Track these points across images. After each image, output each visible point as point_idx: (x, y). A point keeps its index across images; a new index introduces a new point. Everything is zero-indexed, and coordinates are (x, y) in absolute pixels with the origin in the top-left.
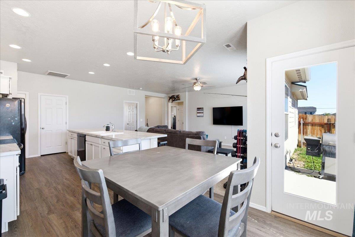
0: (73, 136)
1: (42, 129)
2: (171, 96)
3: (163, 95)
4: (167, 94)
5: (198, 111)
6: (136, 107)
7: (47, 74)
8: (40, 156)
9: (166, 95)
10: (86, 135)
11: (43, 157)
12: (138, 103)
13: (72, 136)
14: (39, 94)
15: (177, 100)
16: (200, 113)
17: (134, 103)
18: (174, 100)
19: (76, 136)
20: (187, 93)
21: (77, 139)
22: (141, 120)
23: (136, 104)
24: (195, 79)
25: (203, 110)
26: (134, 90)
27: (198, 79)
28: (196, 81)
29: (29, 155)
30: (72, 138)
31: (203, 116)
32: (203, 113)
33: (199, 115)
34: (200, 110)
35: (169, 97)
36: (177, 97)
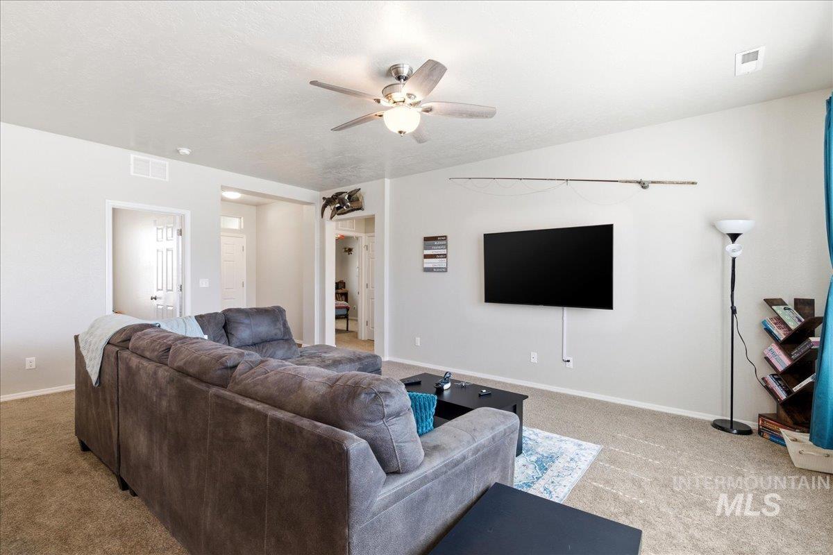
5: (425, 247)
6: (181, 233)
9: (316, 193)
15: (351, 210)
16: (434, 256)
20: (387, 181)
22: (204, 283)
23: (181, 217)
24: (390, 71)
25: (446, 245)
27: (404, 71)
31: (445, 270)
32: (445, 256)
33: (430, 266)
34: (436, 245)
35: (324, 198)
36: (350, 197)
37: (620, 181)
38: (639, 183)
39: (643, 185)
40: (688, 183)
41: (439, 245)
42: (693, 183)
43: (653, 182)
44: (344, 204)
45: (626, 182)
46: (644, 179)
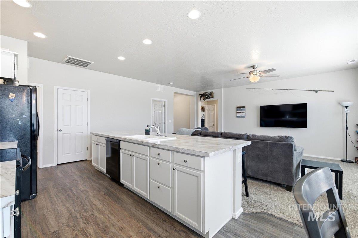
0: (99, 141)
1: (59, 131)
2: (202, 94)
3: (192, 93)
4: (196, 91)
5: (237, 110)
6: (164, 106)
7: (65, 61)
8: (57, 165)
9: (195, 93)
10: (120, 140)
11: (60, 166)
12: (167, 101)
13: (97, 141)
14: (56, 88)
15: (210, 98)
16: (241, 113)
17: (161, 101)
18: (207, 98)
19: (104, 140)
20: (222, 89)
21: (105, 145)
22: (170, 121)
23: (164, 102)
24: (251, 67)
25: (245, 109)
26: (162, 86)
27: (256, 67)
28: (253, 70)
29: (43, 164)
30: (98, 143)
31: (245, 117)
32: (244, 113)
33: (239, 116)
34: (241, 109)
35: (200, 95)
36: (210, 94)
37: (308, 90)
38: (315, 91)
39: (316, 91)
40: (331, 91)
41: (243, 109)
42: (333, 91)
43: (319, 91)
44: (209, 97)
45: (310, 90)
46: (316, 90)
